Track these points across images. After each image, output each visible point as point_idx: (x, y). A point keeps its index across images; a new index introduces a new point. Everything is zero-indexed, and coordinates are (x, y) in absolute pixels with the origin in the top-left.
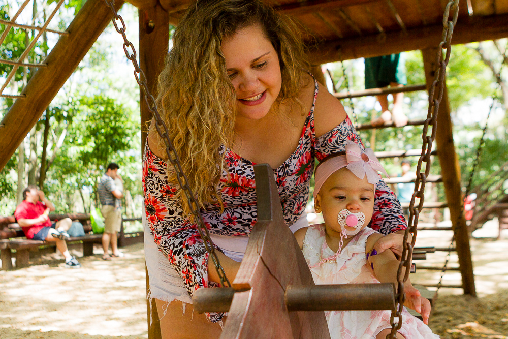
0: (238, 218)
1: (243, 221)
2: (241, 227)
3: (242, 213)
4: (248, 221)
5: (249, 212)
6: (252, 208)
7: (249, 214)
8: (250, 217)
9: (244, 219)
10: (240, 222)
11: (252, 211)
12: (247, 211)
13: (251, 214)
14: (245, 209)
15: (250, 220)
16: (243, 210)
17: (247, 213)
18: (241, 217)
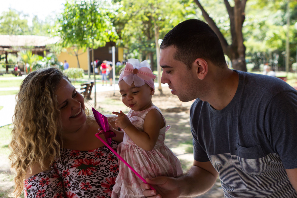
0: (90, 183)
1: (95, 184)
2: (96, 189)
3: (91, 179)
4: (98, 184)
5: (96, 178)
6: (96, 175)
7: (96, 179)
8: (97, 180)
9: (94, 183)
10: (93, 185)
11: (97, 177)
12: (93, 177)
13: (97, 178)
14: (92, 177)
15: (99, 183)
16: (90, 177)
17: (94, 178)
18: (92, 182)
